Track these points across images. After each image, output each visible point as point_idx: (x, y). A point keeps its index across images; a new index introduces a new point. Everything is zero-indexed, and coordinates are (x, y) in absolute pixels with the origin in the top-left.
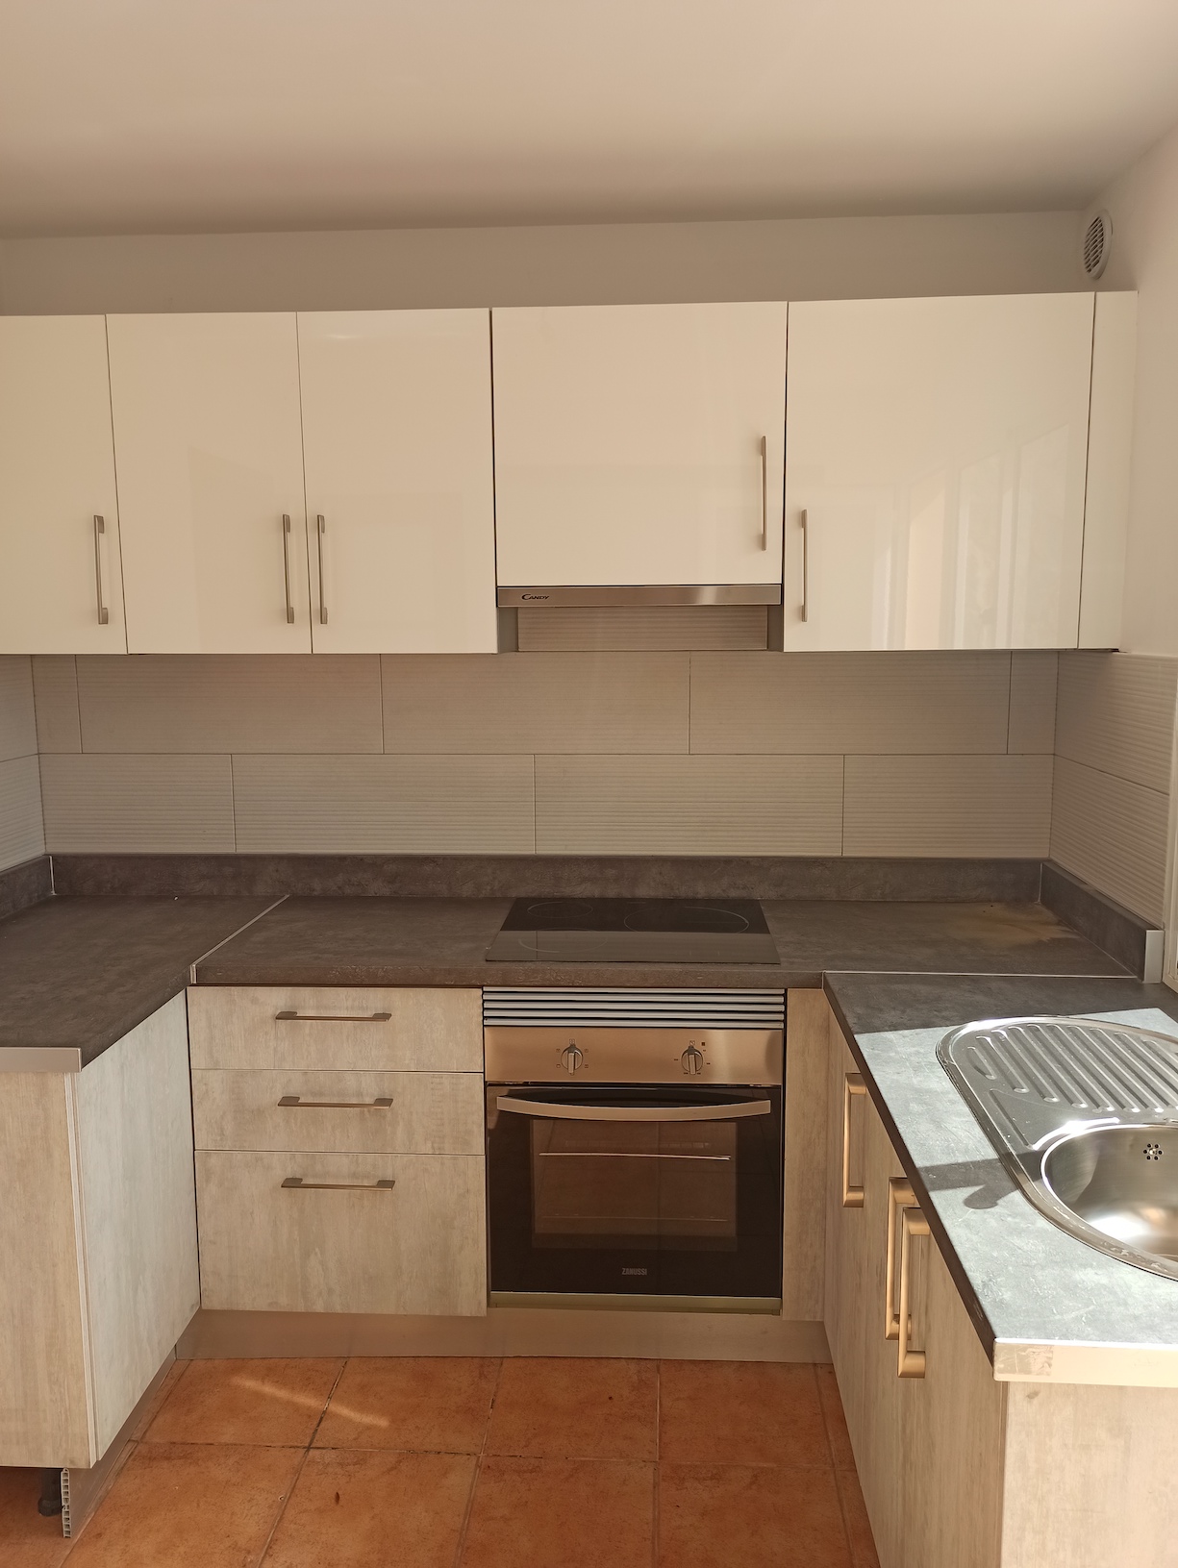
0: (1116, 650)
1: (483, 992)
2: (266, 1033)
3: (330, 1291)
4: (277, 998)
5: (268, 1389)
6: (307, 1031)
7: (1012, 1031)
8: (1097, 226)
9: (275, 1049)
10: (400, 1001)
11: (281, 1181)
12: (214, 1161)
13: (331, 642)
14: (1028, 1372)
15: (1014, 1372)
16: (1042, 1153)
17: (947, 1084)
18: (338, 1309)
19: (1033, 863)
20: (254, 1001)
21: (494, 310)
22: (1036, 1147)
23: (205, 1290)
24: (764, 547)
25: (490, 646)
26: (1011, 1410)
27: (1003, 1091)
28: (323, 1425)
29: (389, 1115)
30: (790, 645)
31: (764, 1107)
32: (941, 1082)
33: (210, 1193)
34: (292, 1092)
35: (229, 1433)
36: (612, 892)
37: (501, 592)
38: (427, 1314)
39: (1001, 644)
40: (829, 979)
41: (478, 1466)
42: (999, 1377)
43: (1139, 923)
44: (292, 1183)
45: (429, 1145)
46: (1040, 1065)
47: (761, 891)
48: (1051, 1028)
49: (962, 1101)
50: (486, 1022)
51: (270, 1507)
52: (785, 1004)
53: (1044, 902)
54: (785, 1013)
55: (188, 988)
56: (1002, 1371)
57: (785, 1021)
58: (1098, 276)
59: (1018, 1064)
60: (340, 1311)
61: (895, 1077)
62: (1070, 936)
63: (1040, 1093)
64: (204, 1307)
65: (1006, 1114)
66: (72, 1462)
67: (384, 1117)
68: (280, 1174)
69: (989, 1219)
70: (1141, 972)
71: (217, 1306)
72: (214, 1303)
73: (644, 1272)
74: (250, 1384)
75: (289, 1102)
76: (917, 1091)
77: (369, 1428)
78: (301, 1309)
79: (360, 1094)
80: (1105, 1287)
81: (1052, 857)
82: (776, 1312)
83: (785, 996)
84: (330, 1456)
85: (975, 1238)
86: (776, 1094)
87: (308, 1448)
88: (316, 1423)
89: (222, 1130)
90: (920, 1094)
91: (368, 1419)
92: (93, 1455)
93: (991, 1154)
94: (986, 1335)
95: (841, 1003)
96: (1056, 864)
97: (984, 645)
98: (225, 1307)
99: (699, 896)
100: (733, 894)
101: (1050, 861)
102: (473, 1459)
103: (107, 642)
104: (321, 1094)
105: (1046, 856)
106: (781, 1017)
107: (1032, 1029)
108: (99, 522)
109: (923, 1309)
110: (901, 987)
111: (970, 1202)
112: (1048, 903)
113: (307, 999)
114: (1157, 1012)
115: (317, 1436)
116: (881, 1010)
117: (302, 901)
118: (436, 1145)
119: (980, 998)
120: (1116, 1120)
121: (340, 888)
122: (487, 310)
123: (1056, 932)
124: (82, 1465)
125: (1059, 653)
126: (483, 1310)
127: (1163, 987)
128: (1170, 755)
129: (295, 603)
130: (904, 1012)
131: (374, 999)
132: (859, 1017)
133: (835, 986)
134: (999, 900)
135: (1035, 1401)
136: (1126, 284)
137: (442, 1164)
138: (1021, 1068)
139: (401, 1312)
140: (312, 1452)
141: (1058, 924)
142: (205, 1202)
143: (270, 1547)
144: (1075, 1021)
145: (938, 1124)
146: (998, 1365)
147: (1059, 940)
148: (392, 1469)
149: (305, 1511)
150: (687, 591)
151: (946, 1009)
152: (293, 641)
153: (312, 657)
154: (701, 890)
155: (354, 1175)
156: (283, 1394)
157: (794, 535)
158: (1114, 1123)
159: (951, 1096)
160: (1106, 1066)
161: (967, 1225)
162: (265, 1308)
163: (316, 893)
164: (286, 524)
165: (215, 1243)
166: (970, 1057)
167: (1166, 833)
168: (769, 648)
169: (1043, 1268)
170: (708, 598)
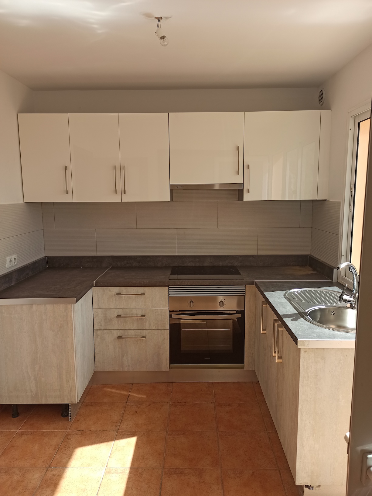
0: (327, 200)
1: (169, 287)
2: (113, 299)
3: (129, 366)
4: (116, 290)
5: (113, 391)
6: (123, 298)
7: (301, 291)
8: (321, 92)
9: (115, 303)
10: (147, 290)
11: (116, 337)
12: (99, 332)
13: (126, 199)
14: (305, 346)
15: (302, 346)
16: (308, 312)
17: (286, 301)
18: (131, 370)
19: (306, 256)
20: (110, 291)
21: (169, 113)
22: (306, 311)
23: (96, 366)
24: (238, 174)
25: (168, 199)
26: (301, 355)
27: (299, 302)
28: (129, 398)
29: (144, 319)
30: (245, 199)
31: (240, 316)
32: (285, 301)
33: (98, 340)
34: (119, 314)
35: (106, 400)
36: (197, 265)
37: (171, 185)
38: (154, 371)
39: (298, 199)
40: (256, 282)
41: (170, 405)
42: (299, 347)
43: (332, 267)
44: (119, 337)
45: (155, 327)
46: (308, 297)
47: (237, 264)
48: (310, 290)
49: (290, 304)
50: (169, 295)
51: (120, 414)
52: (245, 289)
53: (309, 266)
54: (245, 291)
55: (93, 288)
56: (299, 346)
57: (245, 294)
58: (322, 105)
59: (302, 297)
60: (131, 371)
61: (274, 300)
62: (315, 273)
63: (308, 302)
64: (96, 371)
65: (300, 306)
66: (72, 402)
67: (143, 320)
68: (116, 335)
69: (296, 322)
70: (332, 279)
71: (99, 370)
72: (99, 369)
73: (209, 358)
74: (109, 390)
75: (118, 316)
76: (279, 302)
77: (141, 398)
78: (121, 370)
79: (137, 314)
80: (320, 332)
81: (311, 254)
82: (243, 368)
83: (245, 287)
84: (132, 404)
85: (293, 325)
86: (243, 312)
87: (127, 402)
88: (127, 397)
89: (101, 324)
90: (280, 303)
91: (140, 396)
92: (77, 400)
93: (296, 312)
94: (295, 340)
95: (260, 287)
96: (312, 256)
97: (293, 199)
98: (102, 371)
99: (220, 265)
100: (229, 265)
101: (311, 255)
102: (169, 404)
103: (68, 199)
104: (127, 315)
105: (310, 254)
106: (244, 292)
107: (306, 291)
108: (66, 168)
109: (281, 347)
110: (274, 283)
111: (291, 320)
112: (310, 266)
113: (123, 290)
114: (336, 287)
115: (128, 400)
116: (270, 288)
117: (114, 268)
118: (156, 327)
119: (293, 285)
120: (324, 306)
121: (125, 264)
122: (168, 113)
123: (312, 272)
124: (74, 403)
125: (313, 201)
126: (168, 370)
127: (338, 282)
128: (339, 225)
129: (117, 189)
130: (275, 288)
131: (141, 290)
132: (264, 289)
133: (258, 284)
134: (298, 265)
135: (306, 353)
136: (328, 108)
137: (158, 332)
138: (303, 298)
139: (147, 371)
140: (128, 403)
141: (313, 270)
142: (97, 343)
143: (121, 422)
144: (316, 289)
145: (284, 308)
146: (298, 345)
147: (313, 274)
148: (149, 406)
149: (129, 415)
150: (212, 185)
151: (285, 287)
152: (116, 199)
153: (122, 203)
154: (221, 264)
155: (135, 335)
156: (118, 391)
157: (246, 171)
158: (324, 307)
159: (287, 303)
160: (323, 297)
161: (291, 323)
162: (112, 371)
163: (119, 266)
164: (115, 168)
165: (99, 354)
166: (292, 296)
167: (338, 244)
168: (238, 200)
169: (308, 329)
170: (217, 187)
